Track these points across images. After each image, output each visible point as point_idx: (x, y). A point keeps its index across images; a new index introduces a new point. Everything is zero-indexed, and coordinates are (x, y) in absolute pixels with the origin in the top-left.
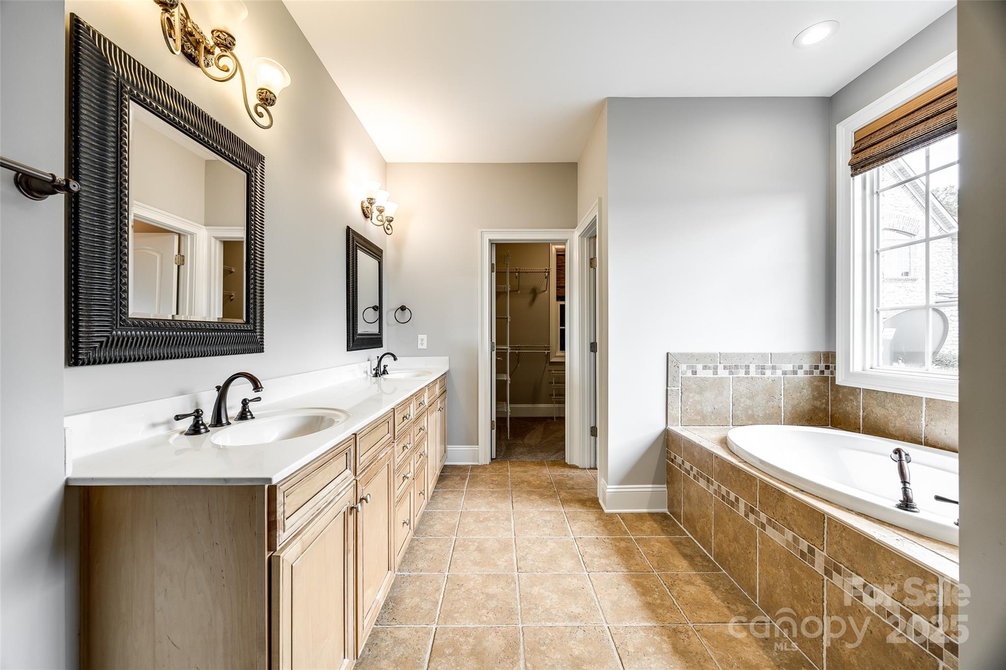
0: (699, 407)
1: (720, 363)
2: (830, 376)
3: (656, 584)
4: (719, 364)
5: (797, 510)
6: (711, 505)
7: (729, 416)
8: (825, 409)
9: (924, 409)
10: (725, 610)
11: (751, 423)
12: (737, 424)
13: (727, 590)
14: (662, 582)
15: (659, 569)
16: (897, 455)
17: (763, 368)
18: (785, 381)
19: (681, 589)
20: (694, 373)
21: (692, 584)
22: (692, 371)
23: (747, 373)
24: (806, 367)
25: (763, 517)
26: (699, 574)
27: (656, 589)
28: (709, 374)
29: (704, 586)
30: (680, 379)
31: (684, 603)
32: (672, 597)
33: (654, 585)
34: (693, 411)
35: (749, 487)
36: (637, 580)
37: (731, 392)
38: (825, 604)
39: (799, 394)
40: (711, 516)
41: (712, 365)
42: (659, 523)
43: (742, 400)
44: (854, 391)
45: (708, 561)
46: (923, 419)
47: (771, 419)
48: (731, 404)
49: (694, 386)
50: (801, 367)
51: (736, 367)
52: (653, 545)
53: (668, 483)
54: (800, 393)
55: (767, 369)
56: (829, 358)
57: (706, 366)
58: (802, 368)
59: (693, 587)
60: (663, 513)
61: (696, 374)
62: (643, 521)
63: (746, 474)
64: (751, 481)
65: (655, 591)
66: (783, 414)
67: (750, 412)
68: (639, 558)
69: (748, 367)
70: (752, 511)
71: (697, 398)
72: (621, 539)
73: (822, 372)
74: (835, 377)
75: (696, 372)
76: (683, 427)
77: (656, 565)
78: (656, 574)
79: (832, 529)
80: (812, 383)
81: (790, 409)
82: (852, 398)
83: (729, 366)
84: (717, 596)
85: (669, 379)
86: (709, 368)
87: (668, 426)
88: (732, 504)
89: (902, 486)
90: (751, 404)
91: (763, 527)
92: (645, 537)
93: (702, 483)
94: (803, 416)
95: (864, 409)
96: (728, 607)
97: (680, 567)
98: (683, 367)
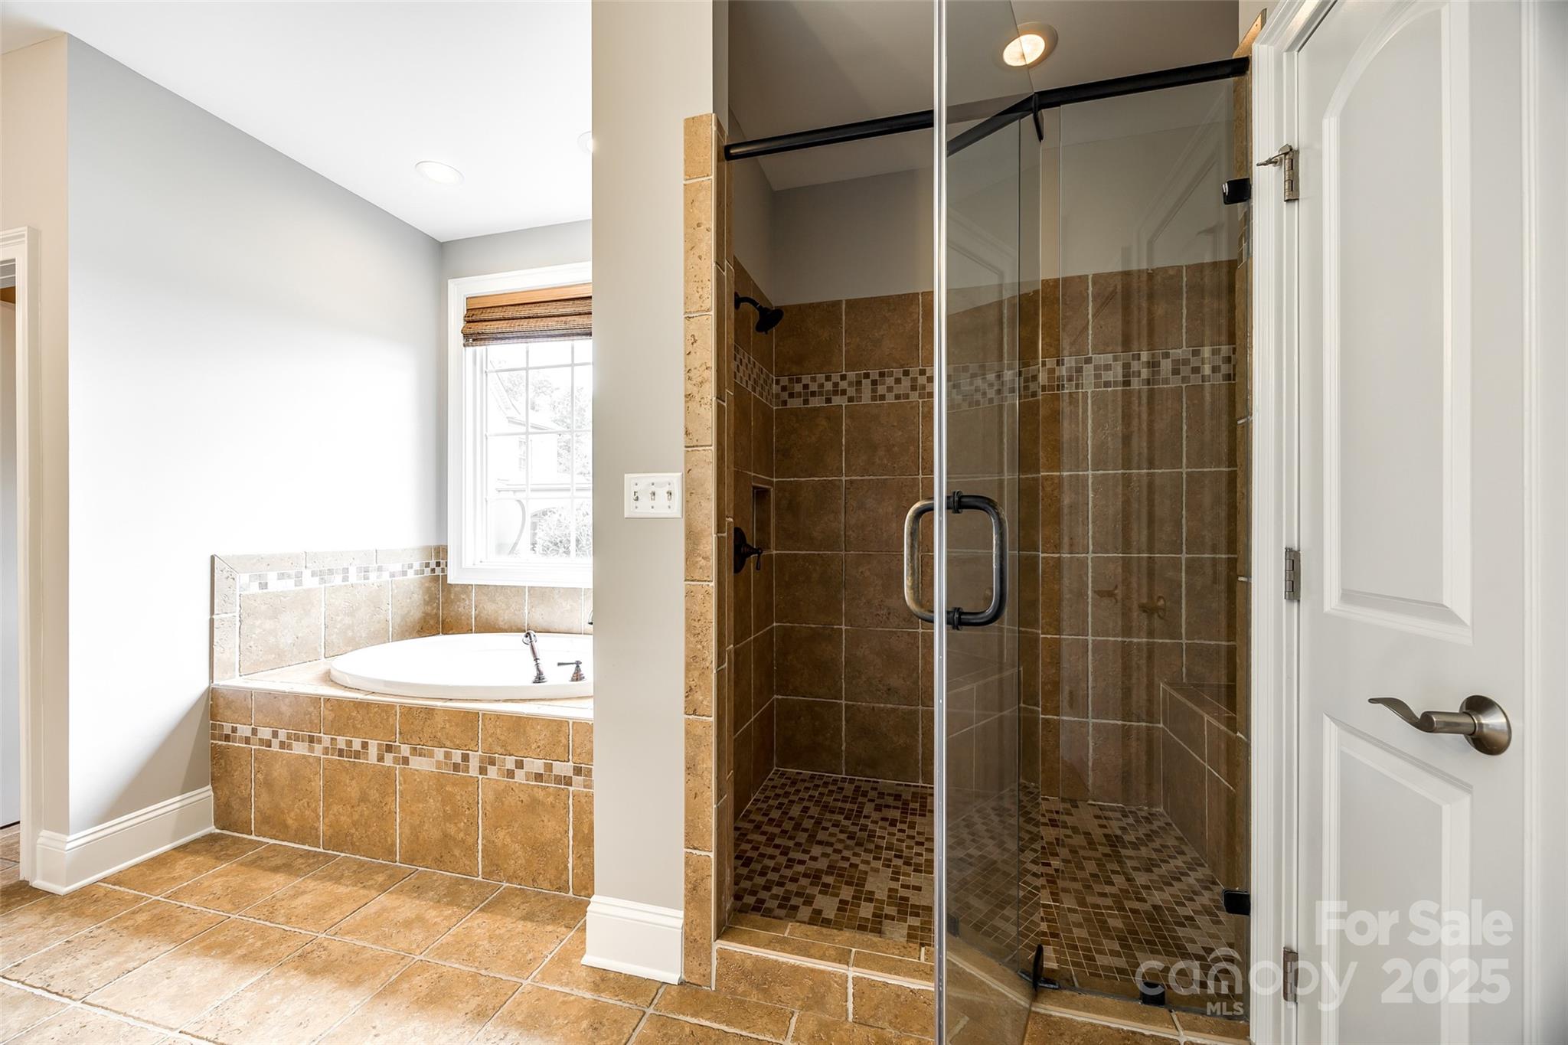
0: (272, 640)
1: (306, 567)
2: (441, 574)
3: (242, 928)
4: (303, 569)
5: (449, 721)
6: (317, 773)
7: (320, 645)
8: (436, 614)
9: (527, 597)
10: (361, 891)
11: (351, 648)
12: (331, 655)
13: (355, 871)
14: (252, 920)
15: (238, 908)
16: (528, 638)
17: (367, 571)
18: (394, 586)
19: (288, 909)
20: (264, 586)
21: (304, 893)
22: (260, 583)
23: (346, 579)
24: (417, 566)
25: (405, 750)
26: (308, 878)
27: (247, 933)
28: (289, 585)
29: (321, 886)
30: (238, 598)
31: (300, 921)
32: (279, 926)
33: (240, 930)
34: (260, 648)
35: (384, 722)
36: (202, 945)
37: (323, 609)
38: (480, 806)
39: (408, 601)
40: (317, 790)
41: (292, 572)
42: (204, 853)
43: (339, 619)
44: (465, 588)
45: (314, 856)
46: (526, 608)
47: (378, 637)
48: (323, 627)
49: (264, 607)
50: (411, 566)
51: (330, 571)
52: (210, 886)
53: (215, 780)
54: (411, 598)
55: (372, 571)
56: (439, 554)
57: (283, 574)
58: (412, 568)
59: (305, 896)
60: (206, 836)
61: (266, 588)
62: (169, 865)
63: (379, 705)
64: (387, 712)
65: (247, 936)
66: (391, 629)
67: (350, 634)
68: (191, 916)
69: (346, 571)
70: (389, 749)
71: (269, 625)
72: (134, 913)
73: (433, 570)
74: (446, 575)
75: (267, 584)
76: (244, 677)
77: (229, 906)
78: (237, 916)
79: (487, 722)
80: (422, 584)
81: (398, 620)
82: (463, 597)
83: (321, 571)
84: (345, 885)
85: (216, 601)
86: (289, 576)
87: (215, 682)
88: (357, 755)
89: (535, 663)
90: (351, 622)
91: (406, 761)
92: (186, 884)
93: (300, 749)
94: (413, 627)
95: (476, 606)
96: (364, 886)
97: (274, 886)
98: (243, 578)
